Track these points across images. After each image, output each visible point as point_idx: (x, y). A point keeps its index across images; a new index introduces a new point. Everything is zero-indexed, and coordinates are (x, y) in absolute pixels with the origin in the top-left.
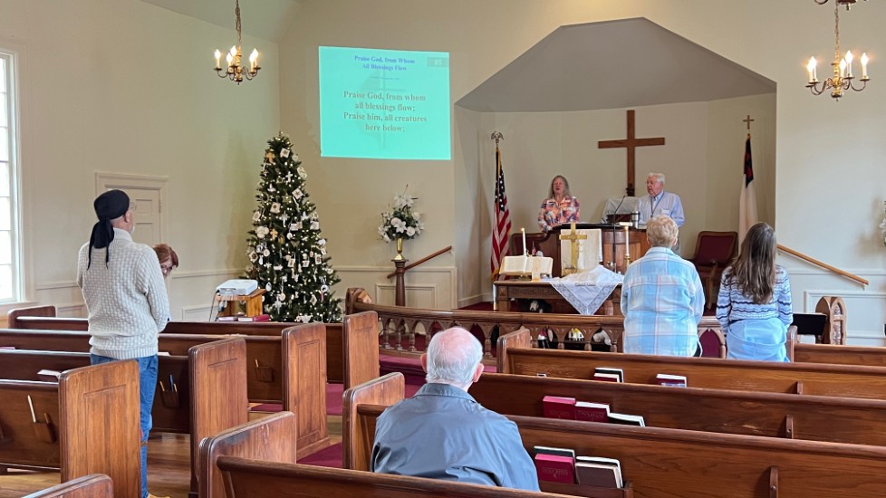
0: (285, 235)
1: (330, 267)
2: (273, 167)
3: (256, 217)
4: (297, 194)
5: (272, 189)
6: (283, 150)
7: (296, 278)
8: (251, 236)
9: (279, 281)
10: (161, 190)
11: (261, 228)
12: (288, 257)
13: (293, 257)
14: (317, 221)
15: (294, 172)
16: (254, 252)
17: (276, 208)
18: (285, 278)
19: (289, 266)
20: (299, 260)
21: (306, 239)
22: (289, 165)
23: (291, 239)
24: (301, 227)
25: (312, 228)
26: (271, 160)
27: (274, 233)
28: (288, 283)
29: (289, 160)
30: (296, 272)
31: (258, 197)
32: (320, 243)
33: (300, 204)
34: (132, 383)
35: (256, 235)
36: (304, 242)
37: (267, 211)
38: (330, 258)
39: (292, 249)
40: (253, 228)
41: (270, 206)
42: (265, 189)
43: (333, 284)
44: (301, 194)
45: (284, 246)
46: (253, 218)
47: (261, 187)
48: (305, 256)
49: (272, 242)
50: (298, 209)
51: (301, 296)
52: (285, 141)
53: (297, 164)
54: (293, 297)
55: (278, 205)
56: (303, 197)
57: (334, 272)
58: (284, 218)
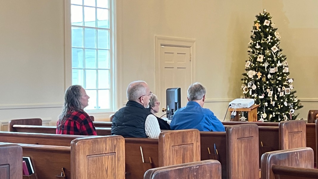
0: (267, 76)
1: (296, 97)
2: (259, 32)
3: (247, 65)
4: (275, 49)
5: (258, 47)
6: (266, 21)
7: (273, 103)
8: (244, 77)
9: (262, 106)
10: (191, 47)
11: (251, 71)
12: (268, 90)
13: (271, 91)
14: (288, 67)
15: (272, 35)
16: (246, 87)
17: (260, 58)
18: (266, 104)
19: (269, 96)
20: (275, 91)
21: (280, 78)
22: (269, 31)
23: (270, 78)
24: (277, 71)
25: (284, 71)
26: (258, 28)
27: (259, 75)
28: (268, 107)
29: (270, 27)
30: (273, 100)
31: (249, 51)
32: (289, 81)
33: (276, 55)
34: (196, 144)
35: (247, 76)
36: (279, 80)
37: (255, 60)
38: (295, 92)
39: (270, 85)
40: (245, 72)
41: (257, 57)
42: (253, 46)
43: (297, 109)
44: (277, 49)
45: (265, 83)
46: (246, 66)
47: (251, 45)
48: (279, 89)
49: (258, 81)
50: (275, 59)
51: (277, 116)
52: (267, 16)
53: (275, 30)
54: (271, 116)
55: (262, 56)
56: (278, 51)
57: (299, 101)
58: (266, 65)
